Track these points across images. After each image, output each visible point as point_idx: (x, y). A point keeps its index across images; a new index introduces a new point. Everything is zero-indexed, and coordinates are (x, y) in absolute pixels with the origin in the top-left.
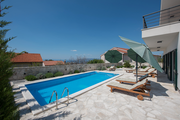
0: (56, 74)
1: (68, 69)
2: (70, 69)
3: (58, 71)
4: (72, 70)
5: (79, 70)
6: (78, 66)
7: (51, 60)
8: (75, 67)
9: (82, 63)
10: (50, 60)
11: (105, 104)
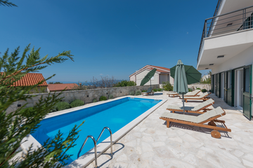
0: (74, 103)
1: (91, 95)
2: (93, 96)
3: (75, 99)
4: (96, 96)
5: (106, 96)
6: (105, 91)
7: (59, 83)
8: (100, 91)
9: (109, 86)
10: (57, 83)
11: (170, 148)
